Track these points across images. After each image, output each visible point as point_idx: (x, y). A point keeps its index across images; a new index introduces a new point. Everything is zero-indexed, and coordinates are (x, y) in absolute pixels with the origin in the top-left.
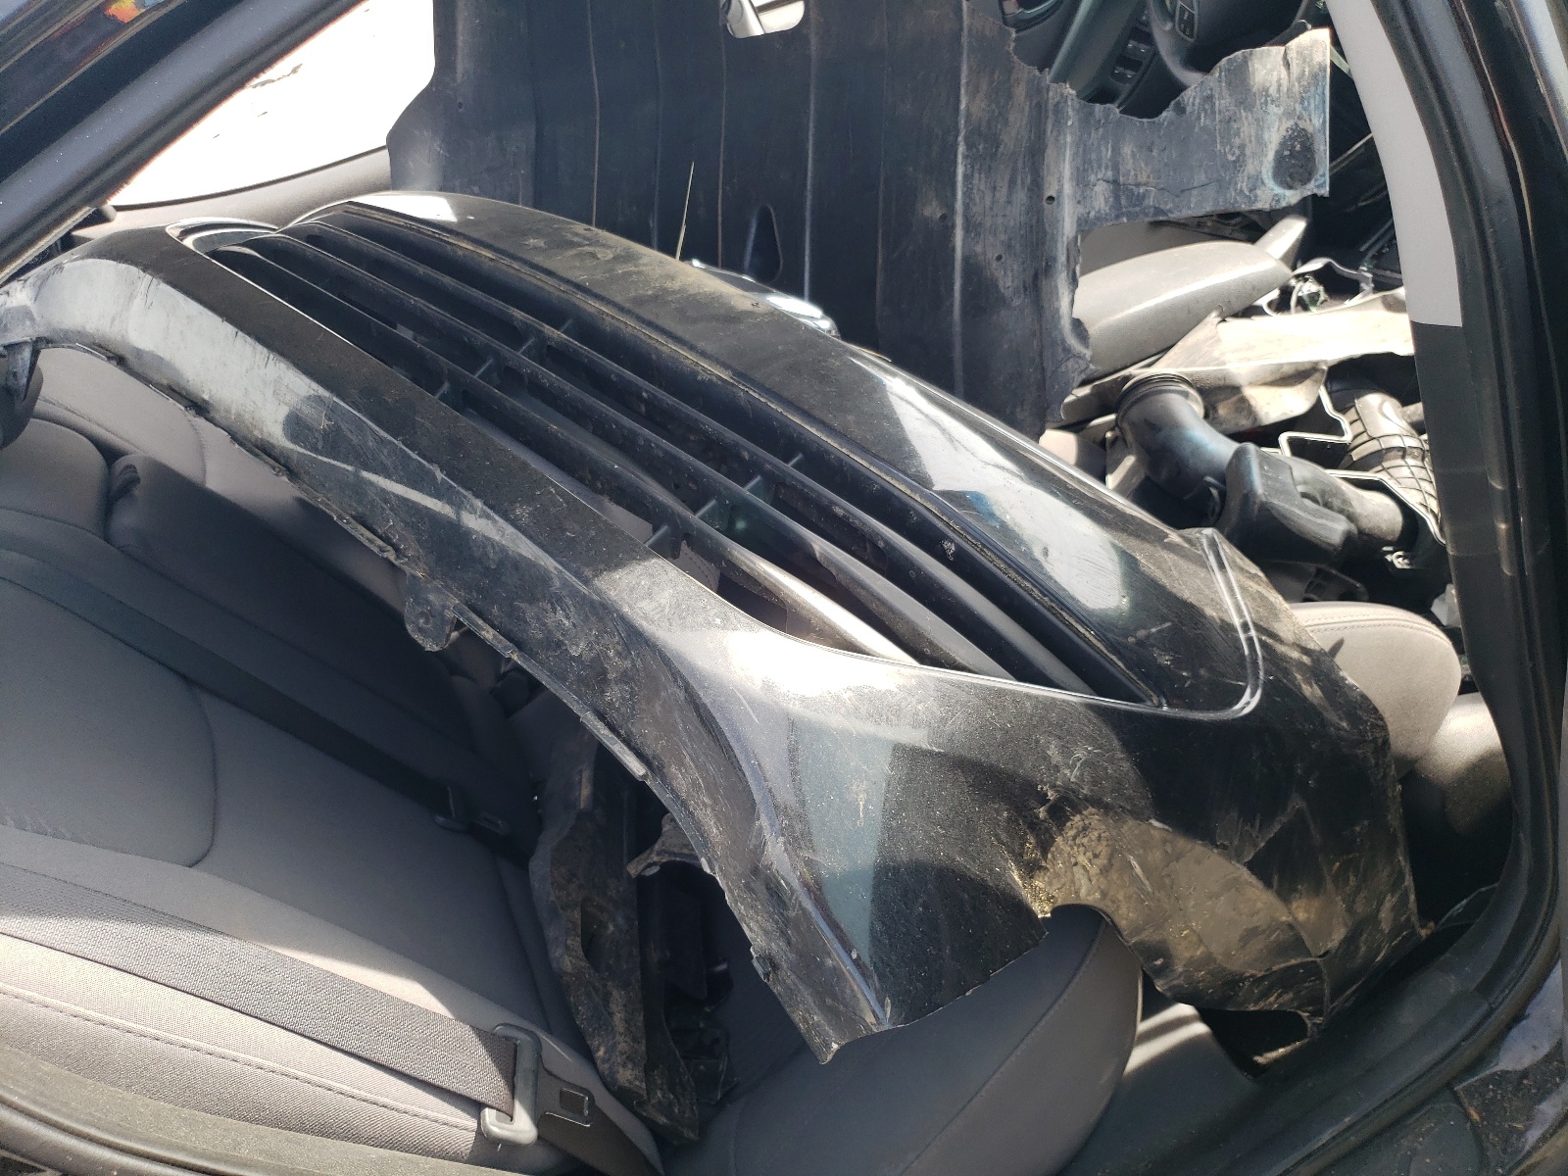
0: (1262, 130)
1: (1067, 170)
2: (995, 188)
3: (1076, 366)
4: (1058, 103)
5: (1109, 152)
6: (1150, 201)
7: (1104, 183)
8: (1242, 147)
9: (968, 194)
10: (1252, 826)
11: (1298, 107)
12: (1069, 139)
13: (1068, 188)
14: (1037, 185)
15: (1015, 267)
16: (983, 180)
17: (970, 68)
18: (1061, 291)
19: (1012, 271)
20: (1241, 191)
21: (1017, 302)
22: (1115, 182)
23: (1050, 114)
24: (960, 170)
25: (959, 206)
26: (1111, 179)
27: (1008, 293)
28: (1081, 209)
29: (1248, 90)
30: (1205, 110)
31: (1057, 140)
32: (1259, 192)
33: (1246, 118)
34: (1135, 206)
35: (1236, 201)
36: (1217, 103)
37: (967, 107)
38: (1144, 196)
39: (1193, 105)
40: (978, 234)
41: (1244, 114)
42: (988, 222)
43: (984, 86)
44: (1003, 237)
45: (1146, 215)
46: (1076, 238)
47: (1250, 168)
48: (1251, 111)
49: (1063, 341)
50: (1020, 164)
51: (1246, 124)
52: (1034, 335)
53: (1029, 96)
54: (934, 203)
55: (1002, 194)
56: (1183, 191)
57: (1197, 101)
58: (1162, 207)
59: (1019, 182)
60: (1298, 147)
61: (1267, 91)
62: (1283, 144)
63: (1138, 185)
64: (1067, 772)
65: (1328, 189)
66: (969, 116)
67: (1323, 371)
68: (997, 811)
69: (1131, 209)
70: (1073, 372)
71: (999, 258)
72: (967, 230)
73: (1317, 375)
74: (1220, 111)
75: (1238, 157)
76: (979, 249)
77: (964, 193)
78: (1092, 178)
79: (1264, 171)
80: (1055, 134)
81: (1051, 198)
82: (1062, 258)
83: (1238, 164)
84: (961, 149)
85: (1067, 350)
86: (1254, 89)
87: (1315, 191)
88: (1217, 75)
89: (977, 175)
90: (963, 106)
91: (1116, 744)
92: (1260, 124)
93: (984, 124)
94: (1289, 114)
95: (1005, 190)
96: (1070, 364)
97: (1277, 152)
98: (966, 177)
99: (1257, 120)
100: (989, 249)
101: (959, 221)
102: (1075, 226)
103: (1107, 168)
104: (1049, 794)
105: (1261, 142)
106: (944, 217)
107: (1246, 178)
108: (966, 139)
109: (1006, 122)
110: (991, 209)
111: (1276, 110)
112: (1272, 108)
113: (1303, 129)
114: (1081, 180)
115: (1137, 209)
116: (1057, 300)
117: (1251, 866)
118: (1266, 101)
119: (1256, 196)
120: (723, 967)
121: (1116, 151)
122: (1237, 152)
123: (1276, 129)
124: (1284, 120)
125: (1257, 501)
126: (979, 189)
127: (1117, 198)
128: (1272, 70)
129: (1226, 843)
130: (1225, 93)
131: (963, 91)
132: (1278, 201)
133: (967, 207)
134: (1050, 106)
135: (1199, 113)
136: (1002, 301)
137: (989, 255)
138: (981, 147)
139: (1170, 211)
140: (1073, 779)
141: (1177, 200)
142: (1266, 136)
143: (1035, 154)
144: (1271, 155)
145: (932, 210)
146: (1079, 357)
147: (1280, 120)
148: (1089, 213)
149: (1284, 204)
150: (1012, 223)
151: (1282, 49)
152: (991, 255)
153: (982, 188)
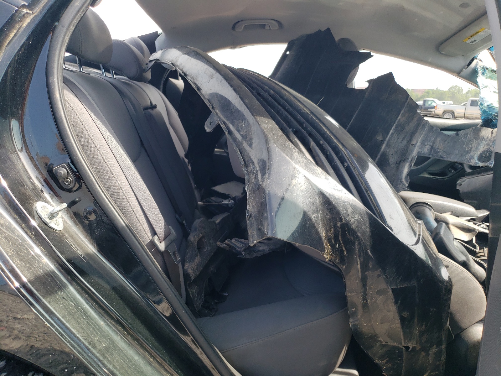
0: (479, 146)
1: (420, 140)
2: (399, 138)
3: (402, 187)
4: (424, 124)
5: (433, 139)
6: (440, 154)
7: (429, 146)
8: (471, 148)
9: (391, 137)
10: (398, 278)
11: (491, 144)
12: (424, 133)
13: (418, 144)
14: (410, 141)
15: (396, 157)
16: (396, 135)
17: (404, 111)
18: (406, 167)
19: (395, 158)
20: (467, 158)
21: (392, 166)
22: (432, 146)
23: (421, 126)
24: (391, 132)
25: (387, 139)
26: (431, 145)
27: (391, 163)
28: (420, 150)
29: (478, 136)
30: (464, 136)
31: (420, 132)
32: (472, 160)
33: (475, 142)
34: (435, 153)
35: (464, 161)
36: (468, 136)
37: (400, 119)
38: (439, 152)
39: (461, 134)
40: (389, 147)
41: (475, 140)
42: (393, 145)
43: (407, 115)
44: (396, 150)
45: (438, 157)
46: (416, 156)
47: (472, 154)
48: (477, 140)
49: (401, 179)
50: (408, 135)
51: (475, 143)
52: (394, 175)
53: (417, 121)
54: (381, 137)
55: (400, 140)
56: (450, 154)
57: (463, 134)
58: (443, 156)
59: (406, 138)
60: (488, 155)
61: (484, 137)
62: (484, 152)
63: (438, 149)
64: (351, 218)
65: (493, 165)
66: (399, 121)
67: (477, 232)
68: (327, 214)
69: (434, 154)
70: (401, 188)
71: (392, 154)
72: (387, 145)
73: (474, 233)
74: (468, 138)
75: (469, 150)
76: (388, 151)
77: (390, 137)
78: (426, 144)
79: (475, 155)
80: (420, 130)
81: (413, 145)
82: (410, 159)
83: (468, 152)
84: (394, 127)
85: (401, 182)
86: (480, 136)
87: (488, 165)
88: (471, 129)
89: (395, 134)
90: (399, 118)
91: (368, 222)
92: (479, 144)
93: (402, 124)
94: (488, 145)
95: (401, 139)
96: (401, 186)
97: (481, 153)
98: (392, 134)
99: (478, 143)
100: (390, 152)
101: (386, 142)
102: (416, 154)
103: (431, 142)
104: (343, 220)
105: (477, 149)
106: (382, 141)
107: (469, 156)
108: (396, 125)
109: (409, 125)
110: (396, 143)
111: (485, 142)
112: (483, 142)
113: (491, 150)
114: (423, 143)
115: (436, 155)
116: (404, 168)
117: (393, 290)
118: (483, 140)
119: (471, 161)
120: (227, 294)
121: (435, 139)
122: (469, 149)
123: (483, 147)
124: (486, 146)
125: (440, 236)
126: (394, 137)
127: (431, 150)
128: (487, 133)
129: (388, 277)
130: (471, 134)
131: (400, 115)
132: (477, 164)
133: (389, 140)
134: (422, 124)
135: (462, 137)
136: (389, 164)
137: (390, 153)
138: (399, 128)
139: (445, 158)
140: (351, 221)
141: (447, 155)
142: (479, 148)
143: (413, 134)
144: (479, 153)
145: (379, 138)
146: (404, 185)
147: (485, 145)
148: (422, 151)
149: (478, 165)
150: (400, 147)
151: (492, 130)
152: (391, 153)
153: (395, 137)
